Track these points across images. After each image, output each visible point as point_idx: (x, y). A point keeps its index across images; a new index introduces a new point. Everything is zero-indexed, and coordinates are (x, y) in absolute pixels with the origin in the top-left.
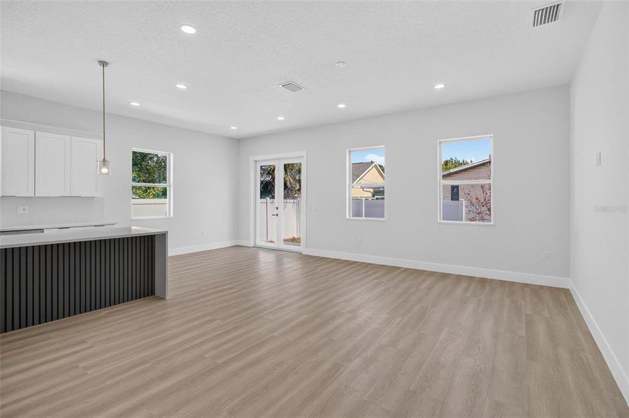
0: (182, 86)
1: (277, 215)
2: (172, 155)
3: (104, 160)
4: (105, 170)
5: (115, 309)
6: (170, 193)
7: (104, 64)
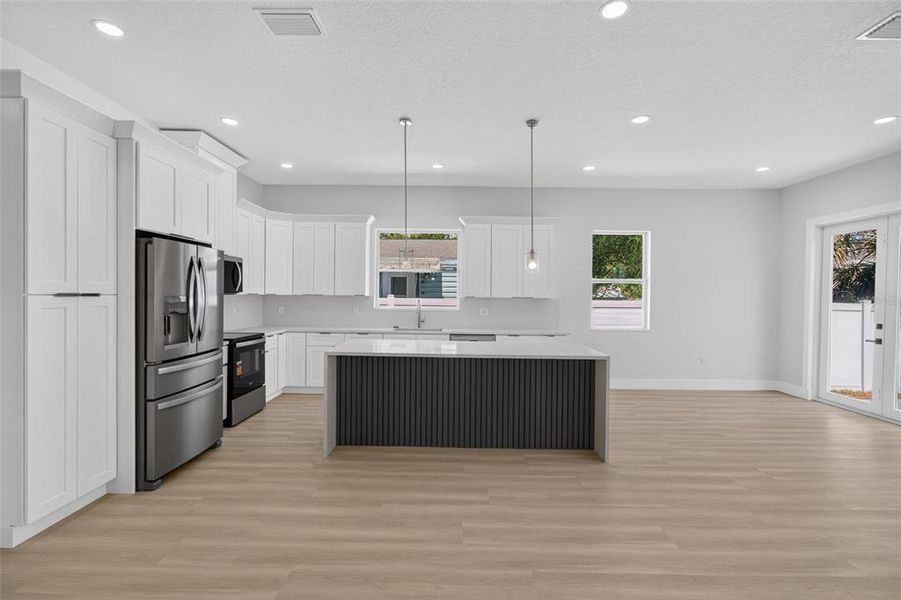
0: (641, 120)
1: (879, 341)
2: (649, 233)
3: (532, 252)
4: (533, 265)
5: (540, 455)
6: (647, 292)
7: (532, 123)
